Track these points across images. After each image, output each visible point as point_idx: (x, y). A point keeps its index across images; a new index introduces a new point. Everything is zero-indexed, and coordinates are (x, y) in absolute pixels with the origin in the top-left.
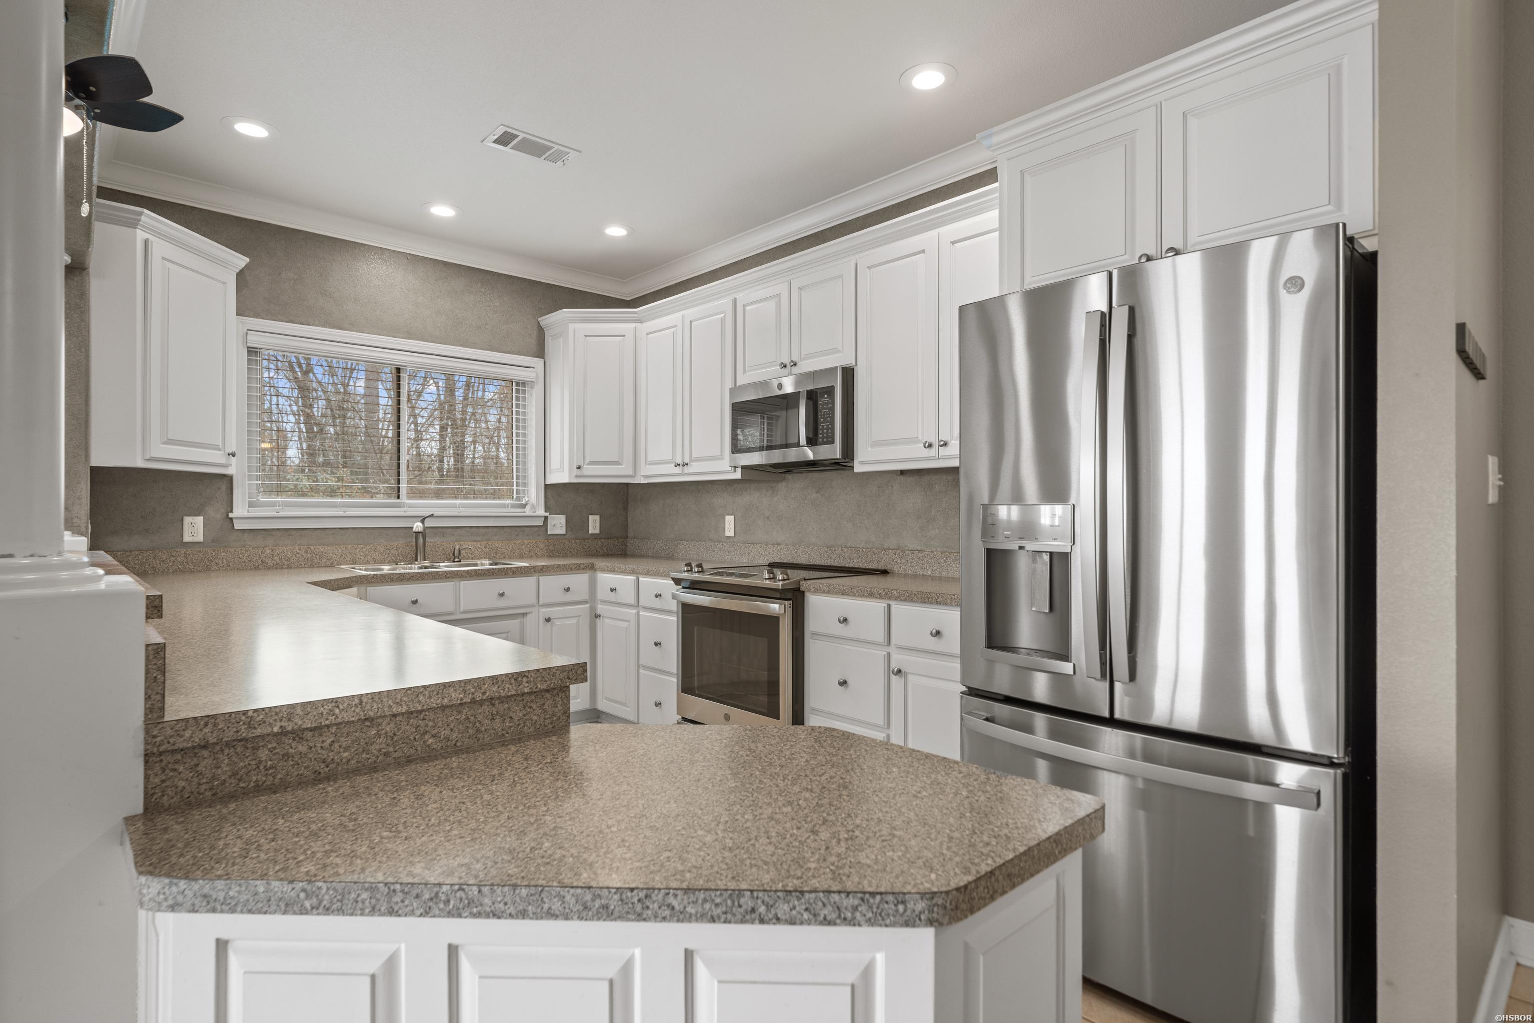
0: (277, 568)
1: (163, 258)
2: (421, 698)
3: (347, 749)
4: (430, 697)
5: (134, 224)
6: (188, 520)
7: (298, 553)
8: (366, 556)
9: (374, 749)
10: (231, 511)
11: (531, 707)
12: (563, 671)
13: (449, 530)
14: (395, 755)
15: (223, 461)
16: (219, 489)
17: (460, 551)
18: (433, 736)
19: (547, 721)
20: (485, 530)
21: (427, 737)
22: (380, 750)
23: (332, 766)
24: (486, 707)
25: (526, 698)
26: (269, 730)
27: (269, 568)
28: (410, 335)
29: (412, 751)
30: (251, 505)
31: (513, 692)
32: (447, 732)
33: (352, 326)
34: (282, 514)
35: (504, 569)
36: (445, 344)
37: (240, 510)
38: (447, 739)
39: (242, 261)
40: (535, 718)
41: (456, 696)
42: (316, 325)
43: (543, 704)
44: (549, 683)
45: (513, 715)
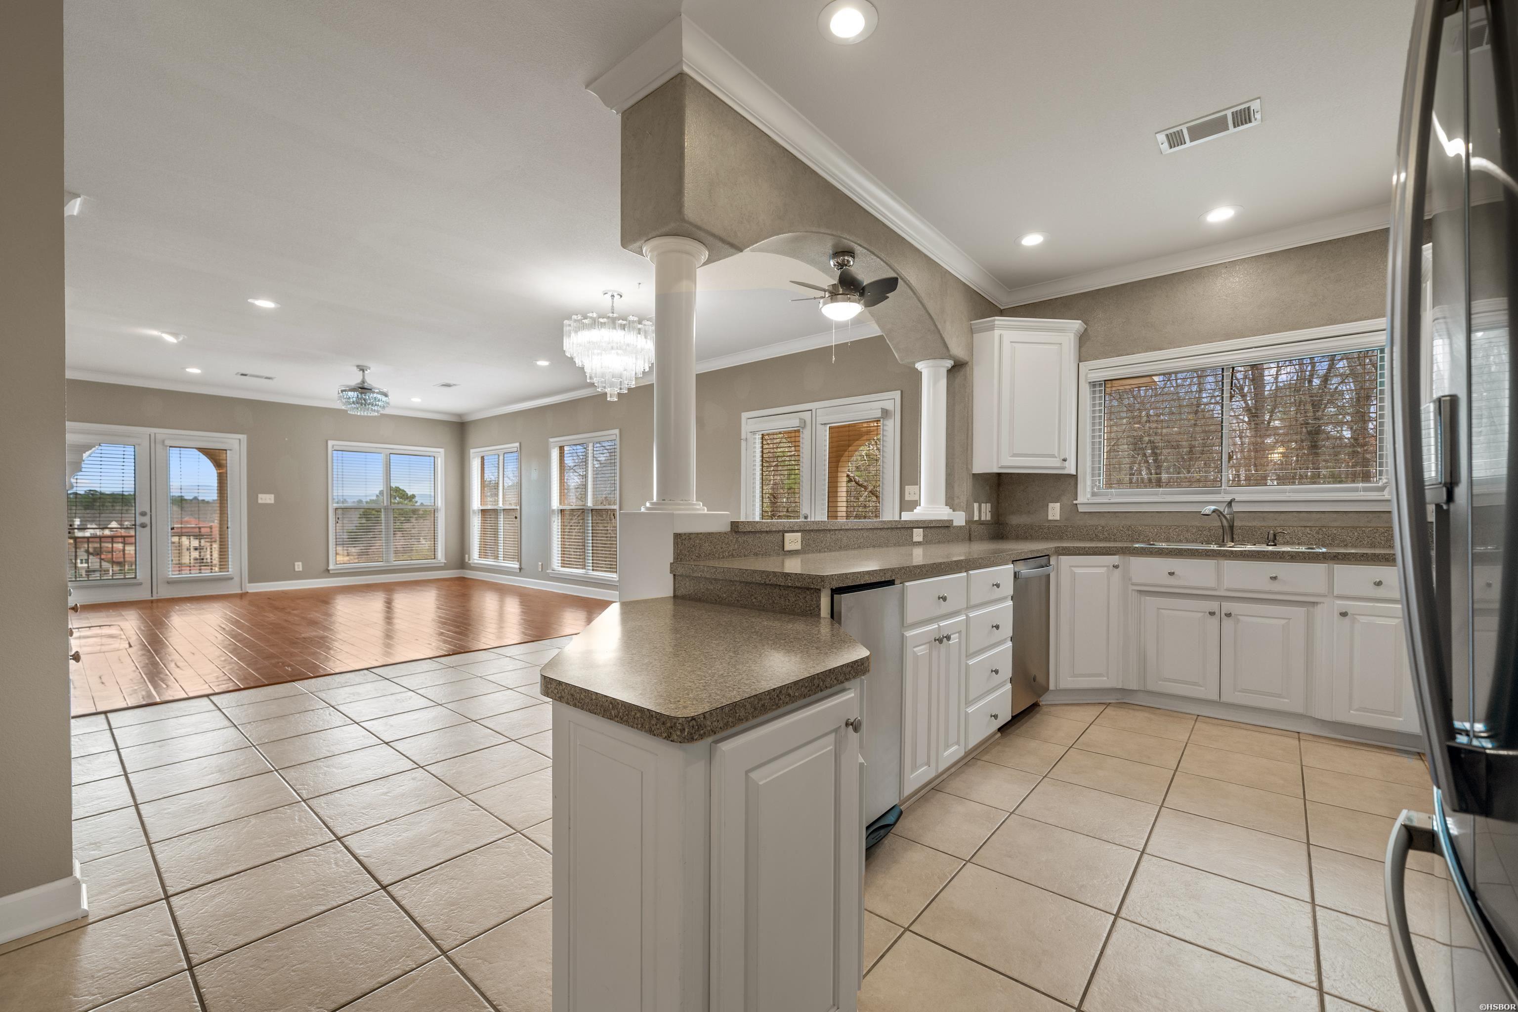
0: (1106, 541)
1: (1011, 342)
2: (744, 575)
3: (725, 593)
4: (748, 576)
5: (992, 328)
6: (1051, 505)
7: (1122, 531)
8: (1178, 535)
9: (734, 596)
10: (1077, 500)
11: (799, 597)
12: (810, 578)
13: (1272, 515)
14: (741, 602)
15: (1058, 465)
16: (1070, 484)
17: (1275, 535)
18: (755, 598)
19: (808, 608)
20: (1319, 516)
21: (753, 597)
22: (736, 598)
23: (721, 599)
24: (777, 590)
25: (797, 591)
26: (697, 575)
27: (1100, 541)
28: (1228, 336)
29: (747, 603)
30: (1094, 494)
31: (783, 584)
32: (761, 598)
33: (1173, 344)
34: (1113, 501)
35: (1279, 552)
36: (1269, 334)
37: (1081, 499)
38: (761, 602)
39: (1076, 325)
40: (801, 604)
41: (758, 579)
42: (1140, 353)
43: (805, 597)
44: (801, 583)
45: (790, 599)
